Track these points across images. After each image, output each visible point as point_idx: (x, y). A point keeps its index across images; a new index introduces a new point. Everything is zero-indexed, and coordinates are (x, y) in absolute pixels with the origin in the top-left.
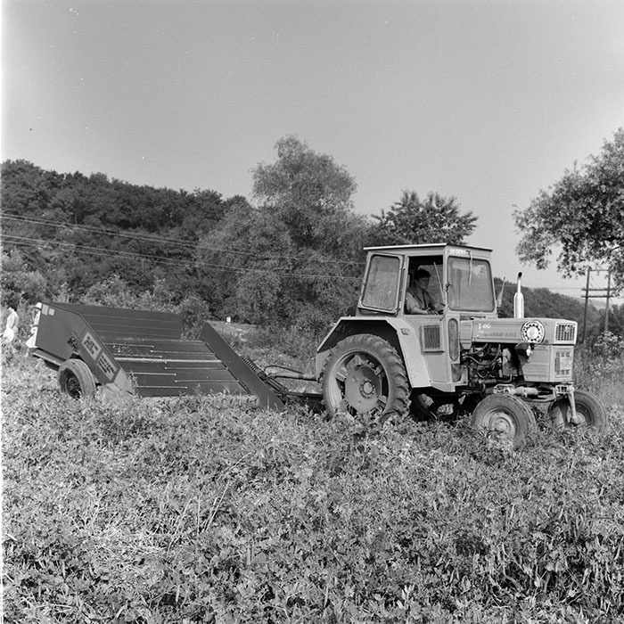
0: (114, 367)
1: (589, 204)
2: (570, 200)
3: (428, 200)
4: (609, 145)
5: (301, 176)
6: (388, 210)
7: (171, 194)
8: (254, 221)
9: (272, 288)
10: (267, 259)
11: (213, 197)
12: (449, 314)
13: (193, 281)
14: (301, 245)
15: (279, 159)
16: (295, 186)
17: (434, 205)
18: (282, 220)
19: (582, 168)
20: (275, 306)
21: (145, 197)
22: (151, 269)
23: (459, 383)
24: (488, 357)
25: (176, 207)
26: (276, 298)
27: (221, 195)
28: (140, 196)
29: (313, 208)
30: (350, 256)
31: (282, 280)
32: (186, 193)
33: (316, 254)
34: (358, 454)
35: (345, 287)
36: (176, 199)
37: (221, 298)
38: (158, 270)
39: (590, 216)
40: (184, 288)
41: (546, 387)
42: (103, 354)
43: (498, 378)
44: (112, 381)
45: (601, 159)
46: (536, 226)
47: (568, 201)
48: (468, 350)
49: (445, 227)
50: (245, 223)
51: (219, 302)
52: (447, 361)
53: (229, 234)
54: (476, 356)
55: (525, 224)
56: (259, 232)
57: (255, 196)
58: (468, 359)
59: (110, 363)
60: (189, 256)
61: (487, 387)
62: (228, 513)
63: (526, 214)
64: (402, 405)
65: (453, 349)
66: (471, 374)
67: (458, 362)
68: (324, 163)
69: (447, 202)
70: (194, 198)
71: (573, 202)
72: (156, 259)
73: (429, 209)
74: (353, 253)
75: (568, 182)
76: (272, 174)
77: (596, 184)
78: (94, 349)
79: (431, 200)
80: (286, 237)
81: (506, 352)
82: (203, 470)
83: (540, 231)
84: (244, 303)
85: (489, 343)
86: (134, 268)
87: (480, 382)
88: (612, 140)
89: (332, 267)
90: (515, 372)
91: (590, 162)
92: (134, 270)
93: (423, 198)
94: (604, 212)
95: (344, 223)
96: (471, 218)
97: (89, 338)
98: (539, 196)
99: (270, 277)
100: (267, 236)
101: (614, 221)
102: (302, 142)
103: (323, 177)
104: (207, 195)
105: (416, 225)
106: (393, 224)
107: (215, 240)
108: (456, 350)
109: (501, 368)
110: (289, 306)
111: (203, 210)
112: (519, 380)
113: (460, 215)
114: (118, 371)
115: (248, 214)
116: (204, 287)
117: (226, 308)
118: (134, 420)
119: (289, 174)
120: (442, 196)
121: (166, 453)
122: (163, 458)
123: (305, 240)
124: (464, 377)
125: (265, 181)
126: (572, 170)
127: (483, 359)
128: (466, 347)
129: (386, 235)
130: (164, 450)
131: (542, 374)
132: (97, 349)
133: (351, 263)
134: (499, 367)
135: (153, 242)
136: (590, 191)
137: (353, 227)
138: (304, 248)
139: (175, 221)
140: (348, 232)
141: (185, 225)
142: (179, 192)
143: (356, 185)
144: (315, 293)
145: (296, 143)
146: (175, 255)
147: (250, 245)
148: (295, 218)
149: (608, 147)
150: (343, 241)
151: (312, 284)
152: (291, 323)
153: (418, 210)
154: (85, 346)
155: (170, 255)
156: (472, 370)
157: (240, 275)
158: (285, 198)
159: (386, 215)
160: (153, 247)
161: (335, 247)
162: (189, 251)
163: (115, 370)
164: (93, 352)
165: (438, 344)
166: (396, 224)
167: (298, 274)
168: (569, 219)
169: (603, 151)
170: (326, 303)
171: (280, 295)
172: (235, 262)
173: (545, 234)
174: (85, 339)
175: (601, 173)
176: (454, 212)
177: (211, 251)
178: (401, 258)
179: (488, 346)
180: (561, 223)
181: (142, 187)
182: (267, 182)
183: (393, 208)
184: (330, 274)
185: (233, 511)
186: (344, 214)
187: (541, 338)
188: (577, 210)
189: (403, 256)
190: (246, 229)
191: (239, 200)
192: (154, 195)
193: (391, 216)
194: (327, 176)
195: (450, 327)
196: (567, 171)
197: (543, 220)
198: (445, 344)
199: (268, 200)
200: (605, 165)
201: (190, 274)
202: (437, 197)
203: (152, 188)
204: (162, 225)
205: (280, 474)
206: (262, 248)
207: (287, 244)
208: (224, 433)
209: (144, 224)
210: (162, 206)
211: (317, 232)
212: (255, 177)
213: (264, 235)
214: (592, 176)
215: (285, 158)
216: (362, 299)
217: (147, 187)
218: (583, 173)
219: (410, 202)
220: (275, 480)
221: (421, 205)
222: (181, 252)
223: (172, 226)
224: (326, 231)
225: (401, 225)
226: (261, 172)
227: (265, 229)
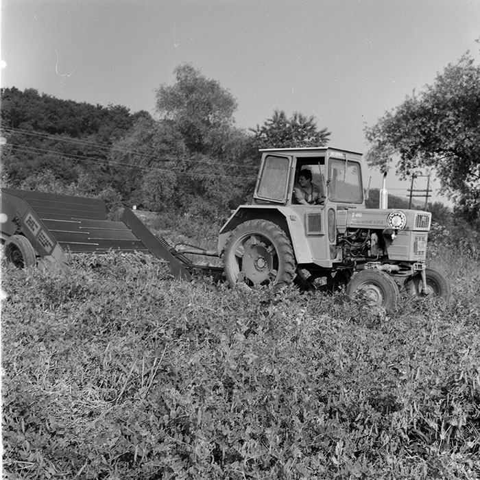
0: (52, 243)
1: (423, 123)
2: (409, 120)
3: (294, 118)
4: (441, 77)
5: (194, 96)
6: (262, 125)
7: (89, 107)
8: (156, 130)
9: (170, 184)
10: (167, 160)
11: (123, 111)
12: (329, 204)
13: (107, 177)
14: (193, 151)
15: (177, 82)
16: (189, 104)
17: (298, 122)
18: (179, 130)
19: (419, 94)
20: (172, 198)
21: (68, 109)
22: (73, 166)
23: (336, 261)
24: (360, 240)
25: (93, 118)
26: (173, 191)
27: (129, 110)
28: (65, 108)
29: (204, 121)
30: (231, 160)
31: (178, 178)
32: (101, 107)
33: (205, 158)
34: (263, 318)
35: (227, 184)
36: (93, 111)
37: (129, 191)
38: (78, 168)
39: (423, 133)
40: (100, 182)
41: (406, 264)
42: (43, 231)
43: (367, 257)
44: (50, 254)
45: (434, 88)
46: (381, 139)
47: (407, 121)
48: (343, 234)
49: (306, 140)
50: (150, 132)
51: (127, 194)
52: (327, 242)
53: (137, 140)
54: (349, 239)
55: (373, 138)
56: (161, 139)
57: (157, 111)
58: (343, 241)
59: (48, 239)
60: (104, 157)
61: (357, 264)
62: (166, 371)
63: (374, 130)
64: (290, 277)
65: (331, 232)
66: (345, 253)
67: (335, 243)
68: (213, 86)
69: (308, 120)
70: (108, 111)
71: (411, 121)
72: (77, 158)
73: (294, 125)
74: (234, 157)
75: (408, 105)
76: (172, 94)
77: (430, 107)
78: (34, 227)
79: (295, 118)
80: (182, 144)
81: (374, 236)
82: (134, 331)
83: (384, 143)
84: (148, 194)
85: (361, 229)
86: (60, 165)
87: (352, 259)
88: (442, 73)
89: (217, 169)
90: (381, 252)
91: (425, 90)
92: (60, 167)
93: (289, 117)
94: (435, 129)
95: (227, 134)
96: (326, 133)
97: (30, 218)
98: (385, 116)
99: (168, 175)
100: (167, 143)
101: (442, 137)
102: (196, 69)
103: (212, 97)
104: (118, 109)
105: (283, 138)
106: (265, 136)
107: (125, 144)
108: (333, 234)
109: (370, 249)
110: (184, 198)
111: (115, 121)
112: (384, 259)
113: (318, 130)
114: (55, 246)
115: (152, 125)
116: (116, 181)
117: (132, 199)
118: (71, 286)
119: (184, 94)
120: (304, 115)
121: (102, 315)
122: (99, 320)
123: (196, 146)
124: (339, 256)
125: (166, 99)
126: (411, 96)
127: (355, 241)
128: (341, 231)
129: (260, 145)
130: (100, 313)
131: (403, 254)
132: (37, 227)
133: (233, 165)
134: (368, 248)
135: (74, 145)
136: (425, 113)
137: (234, 138)
138: (196, 153)
139: (92, 129)
140: (231, 141)
141: (100, 133)
142: (96, 106)
143: (237, 104)
144: (204, 188)
145: (191, 70)
146: (92, 156)
147: (153, 149)
148: (189, 129)
149: (440, 78)
150: (226, 148)
151: (201, 182)
152: (184, 211)
153: (285, 125)
154: (27, 224)
155: (88, 156)
156: (345, 250)
157: (145, 173)
158: (181, 113)
159: (261, 129)
160: (75, 149)
161: (220, 153)
162: (104, 153)
163: (53, 245)
164: (34, 230)
165: (319, 228)
166: (268, 137)
167: (190, 173)
168: (407, 134)
169: (436, 81)
170: (212, 196)
171: (176, 189)
172: (141, 163)
173: (388, 146)
174: (27, 218)
175: (433, 99)
176: (313, 128)
177: (122, 153)
178: (290, 158)
179: (359, 231)
180: (401, 137)
181: (66, 101)
182: (168, 100)
183: (266, 124)
184: (216, 174)
185: (171, 370)
186: (228, 127)
187: (403, 225)
188: (413, 128)
189: (292, 156)
190: (150, 136)
191: (143, 114)
192: (76, 107)
193: (264, 130)
194: (214, 97)
195: (330, 215)
196: (407, 96)
197: (387, 134)
198: (325, 229)
199: (168, 114)
200: (437, 92)
201: (104, 171)
202: (300, 116)
203: (74, 102)
204: (82, 131)
205: (200, 335)
206: (162, 152)
207: (182, 149)
208: (149, 299)
209: (67, 130)
210: (83, 116)
211: (206, 141)
212: (158, 96)
213: (165, 141)
214: (427, 101)
215: (181, 82)
216: (257, 191)
217: (70, 101)
218: (420, 99)
219: (279, 119)
220: (197, 340)
221: (288, 122)
222: (98, 153)
223: (90, 133)
224: (213, 140)
225: (272, 137)
226: (163, 92)
227: (165, 137)
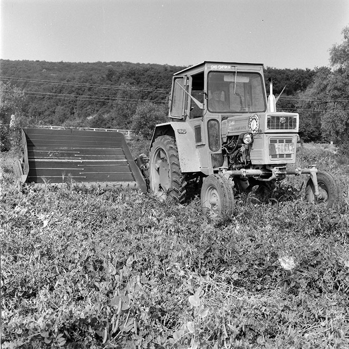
7: (300, 72)
8: (330, 81)
21: (285, 75)
25: (303, 79)
28: (282, 75)
32: (309, 70)
36: (303, 74)
56: (333, 87)
57: (332, 64)
70: (314, 72)
76: (341, 50)
84: (325, 131)
100: (338, 89)
115: (327, 77)
135: (289, 101)
139: (304, 87)
142: (306, 70)
157: (323, 114)
160: (289, 104)
172: (320, 107)
177: (305, 102)
182: (338, 55)
190: (326, 87)
192: (291, 73)
203: (289, 70)
206: (334, 97)
210: (295, 79)
212: (331, 53)
213: (336, 88)
217: (286, 69)
227: (336, 85)
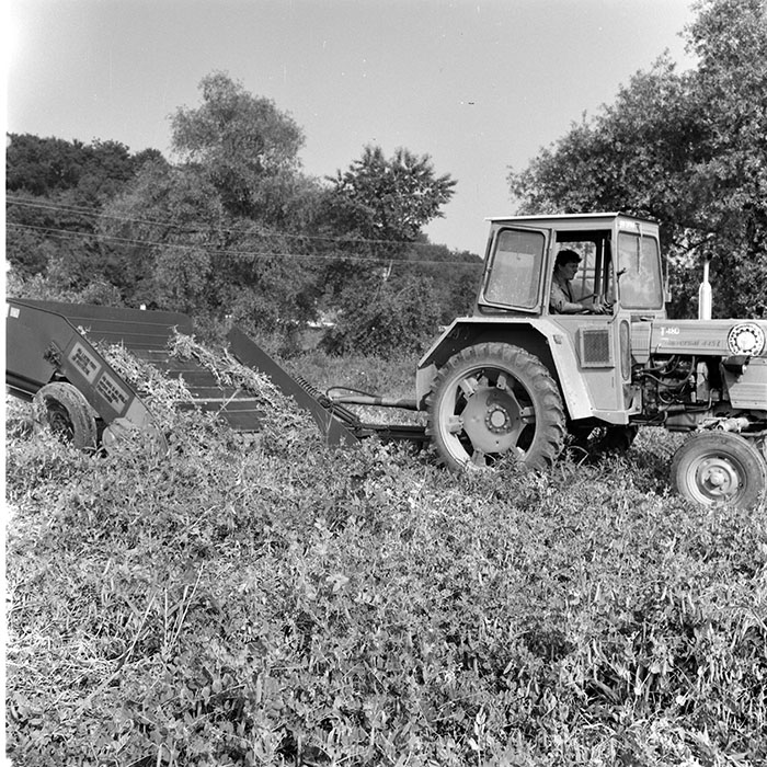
0: (124, 394)
1: (600, 165)
2: (578, 161)
3: (396, 159)
4: (626, 92)
5: (234, 125)
6: (345, 170)
7: (61, 146)
8: (174, 182)
9: (200, 268)
10: (194, 232)
11: (117, 151)
12: (622, 314)
13: (95, 259)
14: (236, 214)
15: (204, 102)
16: (225, 138)
17: (403, 164)
18: (211, 182)
19: (593, 120)
20: (204, 291)
21: (27, 149)
22: (38, 243)
23: (632, 412)
24: (673, 374)
25: (69, 163)
26: (205, 281)
27: (128, 148)
28: (22, 147)
29: (251, 166)
30: (299, 228)
31: (212, 258)
32: (81, 144)
33: (255, 226)
35: (293, 267)
36: (68, 152)
37: (133, 281)
38: (47, 245)
39: (601, 182)
40: (84, 268)
42: (105, 374)
43: (688, 403)
44: (122, 415)
45: (615, 110)
46: (535, 193)
47: (575, 161)
48: (643, 365)
49: (417, 193)
50: (163, 185)
51: (129, 286)
52: (619, 378)
53: (142, 199)
54: (656, 373)
55: (522, 191)
56: (182, 198)
57: (174, 151)
58: (643, 378)
59: (118, 388)
60: (89, 227)
61: (669, 416)
63: (523, 178)
65: (624, 363)
66: (647, 398)
67: (629, 381)
68: (264, 109)
69: (419, 161)
70: (92, 151)
71: (582, 163)
72: (44, 231)
73: (398, 170)
74: (303, 224)
75: (575, 138)
76: (197, 122)
77: (610, 140)
78: (89, 367)
79: (399, 157)
80: (217, 205)
81: (702, 367)
83: (541, 199)
84: (164, 287)
85: (677, 355)
86: (16, 242)
87: (660, 408)
88: (627, 86)
89: (276, 242)
90: (716, 395)
91: (602, 113)
92: (17, 245)
93: (389, 156)
94: (619, 176)
95: (290, 186)
96: (449, 181)
97: (79, 350)
98: (540, 156)
99: (196, 254)
100: (191, 203)
101: (630, 187)
102: (234, 81)
103: (263, 127)
104: (109, 147)
105: (380, 190)
106: (352, 188)
107: (121, 207)
108: (628, 364)
109: (695, 389)
110: (223, 292)
111: (106, 167)
112: (723, 408)
113: (436, 177)
114: (131, 400)
115: (166, 173)
116: (110, 266)
117: (139, 294)
119: (218, 122)
120: (413, 153)
123: (241, 207)
124: (637, 402)
125: (188, 131)
126: (580, 124)
127: (665, 377)
128: (640, 360)
129: (344, 202)
131: (759, 398)
132: (94, 366)
133: (301, 237)
134: (690, 388)
135: (40, 209)
136: (602, 150)
137: (302, 191)
138: (240, 217)
139: (68, 181)
140: (296, 197)
141: (82, 187)
142: (72, 143)
143: (304, 137)
144: (256, 275)
145: (227, 82)
146: (70, 225)
147: (170, 214)
148: (228, 179)
149: (624, 94)
150: (290, 209)
151: (251, 264)
152: (224, 313)
153: (384, 170)
154: (74, 363)
155: (63, 226)
156: (646, 391)
157: (158, 252)
158: (214, 153)
159: (344, 177)
160: (40, 215)
161: (280, 216)
162: (89, 220)
163: (126, 398)
164: (88, 372)
165: (605, 356)
166: (356, 189)
167: (232, 250)
168: (575, 185)
169: (619, 99)
170: (269, 287)
171: (210, 277)
172: (151, 235)
173: (546, 203)
174: (74, 352)
175: (615, 127)
176: (428, 173)
177: (118, 221)
178: (546, 233)
179: (675, 359)
180: (566, 189)
181: (22, 136)
182: (190, 132)
183: (352, 168)
184: (273, 251)
186: (291, 174)
187: (759, 348)
188: (585, 175)
189: (550, 230)
190: (165, 193)
191: (152, 155)
192: (39, 146)
193: (350, 178)
194: (267, 126)
195: (622, 332)
196: (574, 124)
197: (544, 185)
198: (616, 357)
199: (192, 155)
200: (621, 117)
201: (90, 250)
202: (407, 155)
203: (35, 138)
204: (51, 185)
206: (185, 218)
207: (217, 213)
209: (27, 185)
210: (50, 161)
211: (256, 197)
212: (174, 125)
213: (188, 200)
214: (604, 131)
215: (212, 102)
216: (485, 293)
217: (29, 136)
218: (594, 127)
219: (373, 160)
221: (387, 165)
222: (78, 221)
223: (65, 188)
224: (268, 196)
225: (362, 189)
226: (182, 119)
227: (188, 193)
